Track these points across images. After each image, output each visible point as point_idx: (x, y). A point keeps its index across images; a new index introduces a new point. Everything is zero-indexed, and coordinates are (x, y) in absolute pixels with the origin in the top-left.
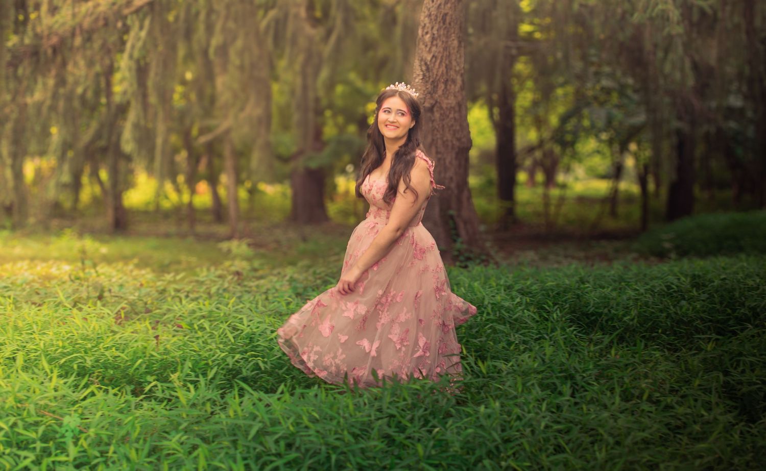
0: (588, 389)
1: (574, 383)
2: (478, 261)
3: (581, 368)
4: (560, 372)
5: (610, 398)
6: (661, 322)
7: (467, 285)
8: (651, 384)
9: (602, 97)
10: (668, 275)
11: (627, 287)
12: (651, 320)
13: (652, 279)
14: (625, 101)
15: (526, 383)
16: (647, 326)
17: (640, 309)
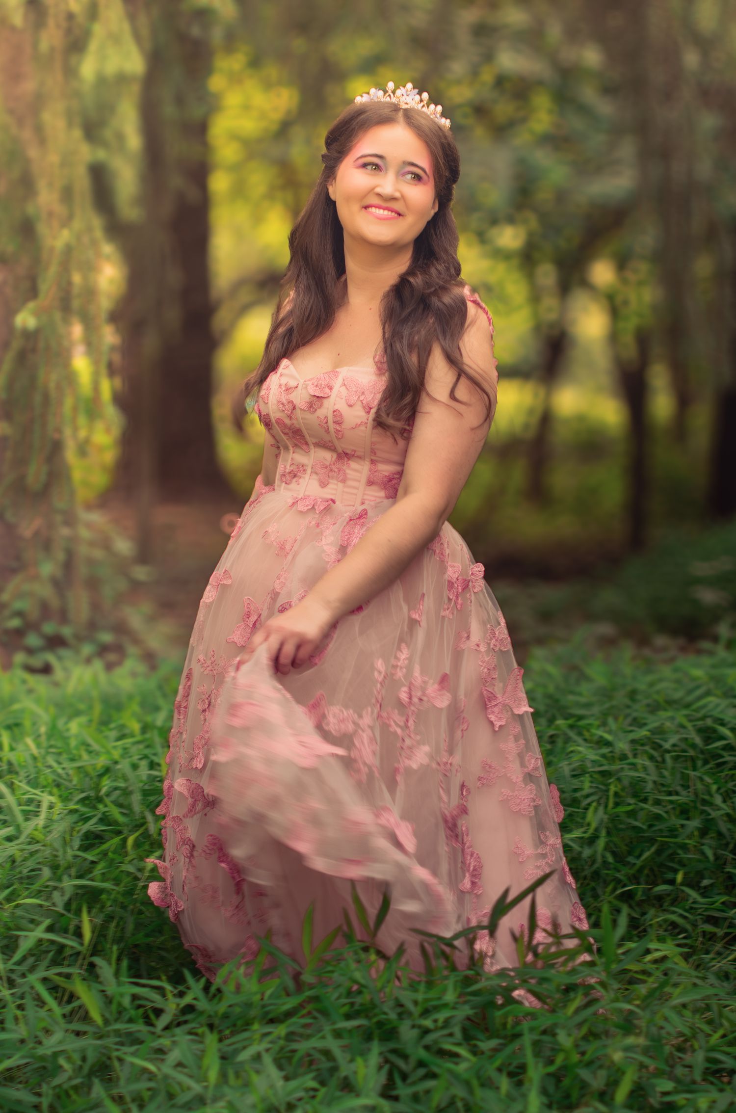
0: (436, 1070)
1: (394, 1051)
2: (87, 649)
3: (416, 1003)
4: (348, 1017)
5: (510, 1098)
6: (684, 847)
7: (43, 730)
8: (646, 1051)
9: (504, 109)
10: (708, 693)
11: (572, 734)
12: (652, 841)
13: (654, 708)
14: (577, 123)
15: (237, 1052)
16: (639, 863)
17: (617, 804)
